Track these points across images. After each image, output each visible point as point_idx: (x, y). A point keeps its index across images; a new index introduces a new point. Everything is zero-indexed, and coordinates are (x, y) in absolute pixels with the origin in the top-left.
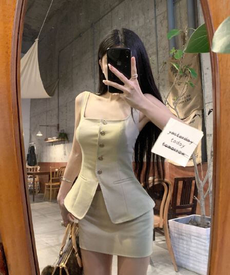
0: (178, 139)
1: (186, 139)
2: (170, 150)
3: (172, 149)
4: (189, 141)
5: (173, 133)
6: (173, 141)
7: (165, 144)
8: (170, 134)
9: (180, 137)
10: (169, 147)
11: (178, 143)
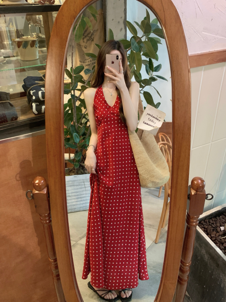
0: (152, 118)
1: (156, 119)
2: (148, 125)
3: (149, 125)
4: (158, 120)
5: (149, 115)
6: (149, 119)
7: (144, 122)
8: (148, 115)
9: (153, 117)
10: (147, 124)
11: (152, 121)
